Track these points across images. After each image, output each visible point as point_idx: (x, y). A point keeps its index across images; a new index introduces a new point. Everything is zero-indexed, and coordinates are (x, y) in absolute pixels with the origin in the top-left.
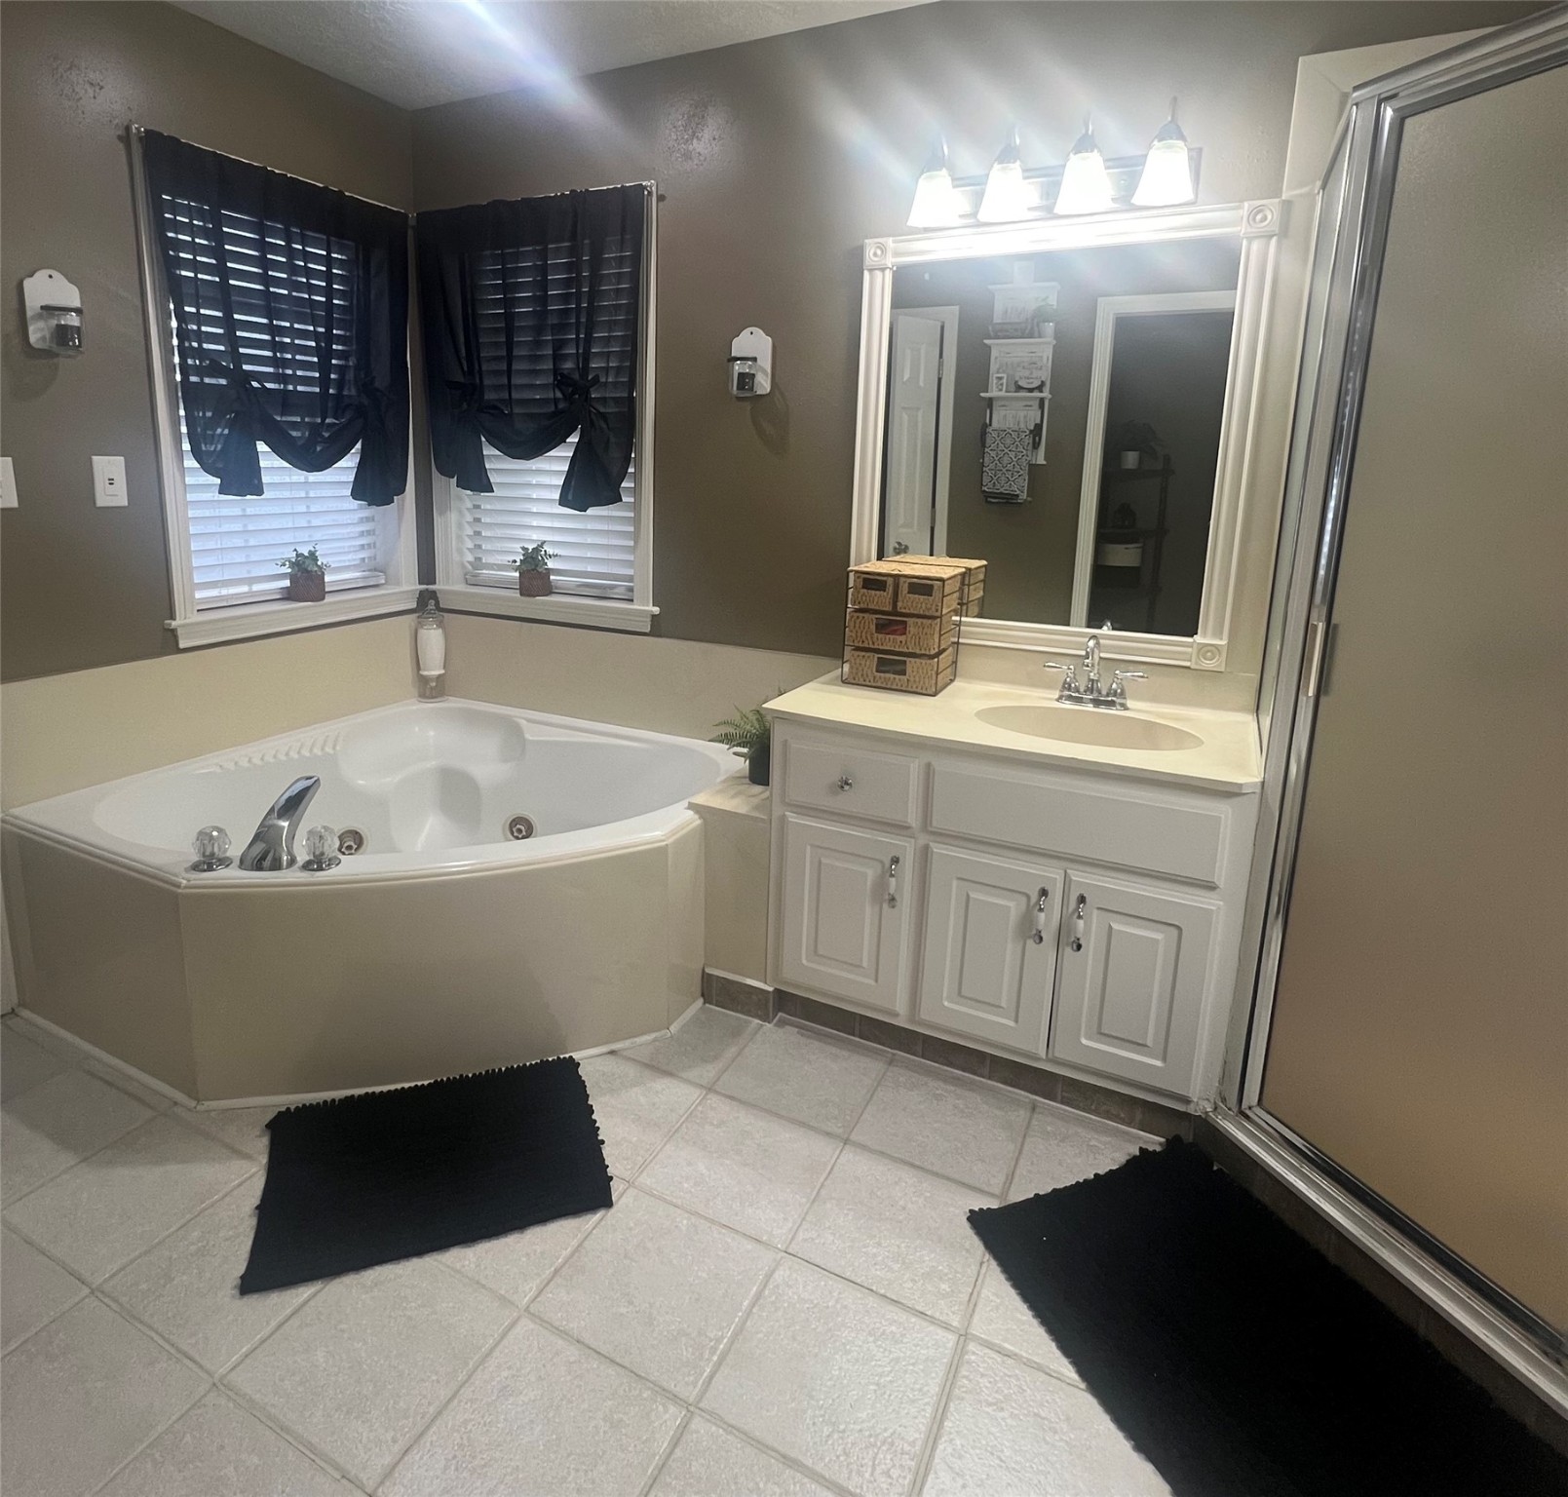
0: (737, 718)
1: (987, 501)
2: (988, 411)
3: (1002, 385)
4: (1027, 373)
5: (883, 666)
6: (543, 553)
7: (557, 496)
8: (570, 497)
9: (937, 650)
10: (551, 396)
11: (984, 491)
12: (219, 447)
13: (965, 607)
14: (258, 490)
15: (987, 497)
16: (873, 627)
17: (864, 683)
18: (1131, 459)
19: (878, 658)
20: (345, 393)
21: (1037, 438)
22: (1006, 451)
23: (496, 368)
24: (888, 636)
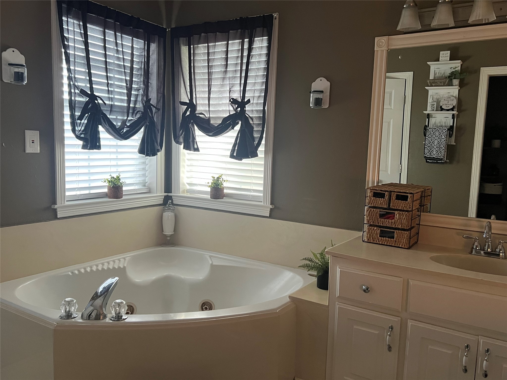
0: (312, 257)
1: (427, 162)
2: (427, 119)
3: (434, 107)
4: (446, 102)
5: (383, 234)
6: (221, 179)
7: (229, 154)
8: (235, 154)
9: (410, 227)
10: (228, 109)
11: (425, 156)
12: (83, 128)
13: (422, 208)
14: (99, 147)
15: (426, 160)
16: (378, 215)
17: (373, 242)
18: (497, 143)
19: (381, 230)
20: (136, 106)
21: (451, 132)
22: (437, 138)
23: (203, 96)
24: (386, 220)
